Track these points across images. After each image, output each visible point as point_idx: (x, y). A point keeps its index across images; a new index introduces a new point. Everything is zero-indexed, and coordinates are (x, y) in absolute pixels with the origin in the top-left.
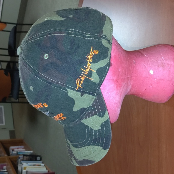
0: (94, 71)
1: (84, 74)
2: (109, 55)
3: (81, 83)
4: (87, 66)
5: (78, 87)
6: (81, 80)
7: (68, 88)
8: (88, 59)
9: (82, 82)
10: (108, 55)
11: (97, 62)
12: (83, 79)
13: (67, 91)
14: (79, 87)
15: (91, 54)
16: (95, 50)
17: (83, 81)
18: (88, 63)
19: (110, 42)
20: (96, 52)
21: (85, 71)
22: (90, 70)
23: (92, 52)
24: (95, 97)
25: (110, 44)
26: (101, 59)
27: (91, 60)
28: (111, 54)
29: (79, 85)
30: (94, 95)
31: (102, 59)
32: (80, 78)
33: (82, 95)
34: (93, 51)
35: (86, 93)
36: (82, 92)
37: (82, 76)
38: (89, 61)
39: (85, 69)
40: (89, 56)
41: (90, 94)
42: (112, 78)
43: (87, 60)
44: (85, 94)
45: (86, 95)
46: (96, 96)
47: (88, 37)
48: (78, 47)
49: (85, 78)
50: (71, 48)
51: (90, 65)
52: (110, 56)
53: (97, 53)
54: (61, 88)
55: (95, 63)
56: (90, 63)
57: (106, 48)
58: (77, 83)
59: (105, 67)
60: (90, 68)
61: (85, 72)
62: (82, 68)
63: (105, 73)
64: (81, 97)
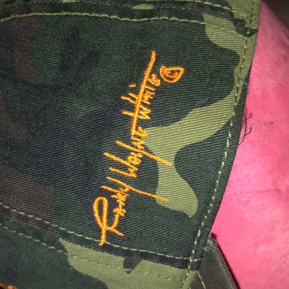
0: (165, 162)
1: (122, 178)
2: (239, 85)
3: (117, 217)
4: (129, 142)
5: (104, 232)
6: (113, 204)
7: (65, 236)
8: (132, 108)
9: (120, 211)
10: (233, 82)
11: (174, 121)
12: (121, 198)
13: (62, 248)
14: (108, 232)
15: (148, 83)
16: (168, 66)
17: (123, 207)
18: (131, 126)
19: (247, 29)
20: (173, 72)
21: (122, 161)
22: (144, 159)
23: (150, 77)
24: (192, 272)
25: (244, 33)
26: (192, 106)
27: (147, 111)
28: (247, 80)
29: (110, 223)
30: (184, 265)
31: (203, 105)
32: (108, 194)
33: (129, 265)
34: (155, 70)
35: (145, 256)
36: (127, 254)
37: (115, 186)
38: (135, 115)
39: (124, 154)
40: (137, 94)
41: (163, 260)
42: (269, 185)
43: (125, 113)
44: (143, 261)
45: (145, 264)
46: (192, 269)
47: (144, 14)
48: (93, 58)
49: (130, 192)
50: (64, 67)
51: (144, 133)
52: (245, 90)
53: (177, 78)
54: (37, 235)
55: (164, 124)
56: (143, 124)
57: (223, 51)
58: (97, 215)
59: (216, 140)
60: (147, 149)
61: (125, 168)
62: (111, 152)
63: (217, 169)
64: (128, 272)
